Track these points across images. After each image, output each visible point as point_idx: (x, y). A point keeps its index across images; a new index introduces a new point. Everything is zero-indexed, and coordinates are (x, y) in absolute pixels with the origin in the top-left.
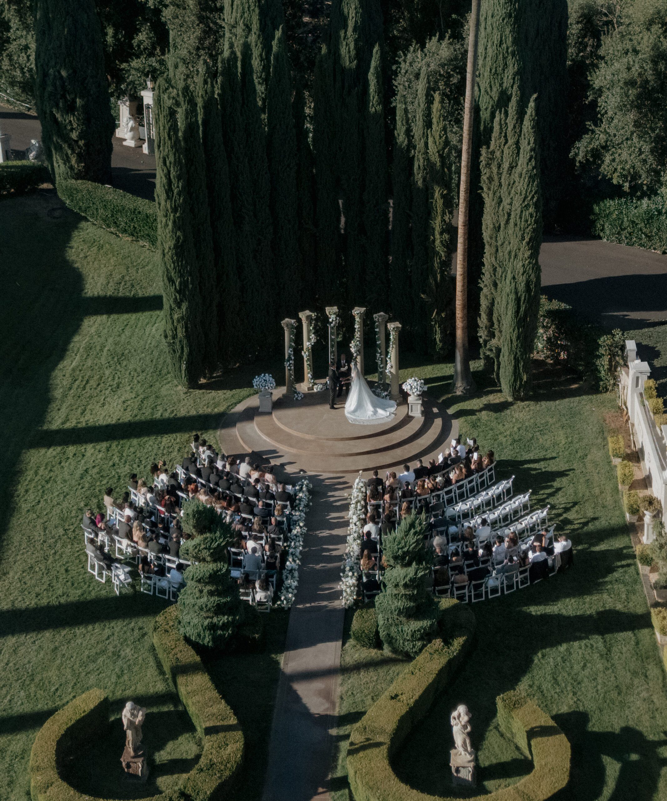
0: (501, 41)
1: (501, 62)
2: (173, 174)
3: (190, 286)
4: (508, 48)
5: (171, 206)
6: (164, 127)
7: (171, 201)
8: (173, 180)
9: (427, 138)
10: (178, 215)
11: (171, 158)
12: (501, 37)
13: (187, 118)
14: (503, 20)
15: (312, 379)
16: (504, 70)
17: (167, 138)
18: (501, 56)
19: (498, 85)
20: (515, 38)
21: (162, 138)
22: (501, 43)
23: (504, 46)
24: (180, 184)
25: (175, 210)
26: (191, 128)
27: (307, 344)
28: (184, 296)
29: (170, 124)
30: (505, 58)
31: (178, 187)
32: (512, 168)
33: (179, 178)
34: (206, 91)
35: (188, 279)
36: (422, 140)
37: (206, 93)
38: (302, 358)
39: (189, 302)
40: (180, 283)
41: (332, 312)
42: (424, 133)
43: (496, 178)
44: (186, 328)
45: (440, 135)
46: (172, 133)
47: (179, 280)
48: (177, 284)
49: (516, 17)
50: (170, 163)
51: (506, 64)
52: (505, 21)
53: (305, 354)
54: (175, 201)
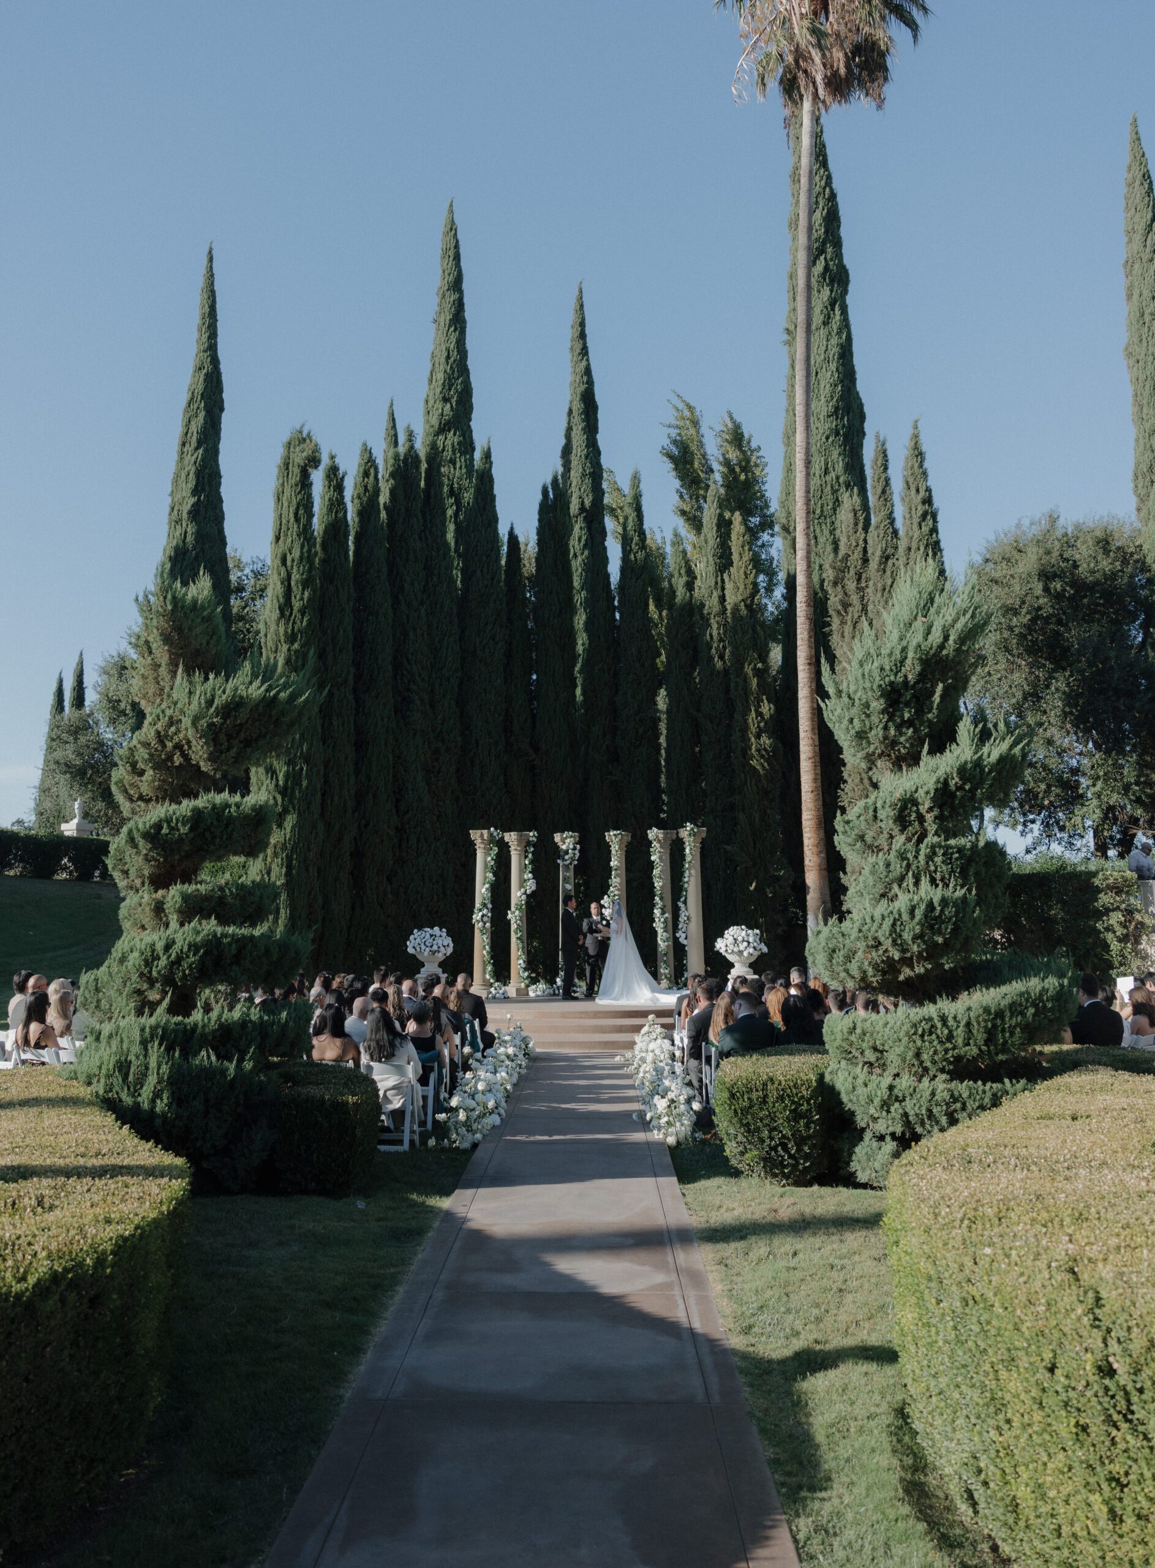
0: (826, 469)
1: (830, 497)
2: (295, 577)
3: (305, 783)
4: (838, 478)
5: (286, 632)
6: (290, 503)
7: (287, 623)
8: (294, 588)
9: (723, 589)
10: (296, 646)
11: (296, 553)
12: (827, 464)
13: (330, 510)
14: (827, 438)
15: (525, 969)
16: (835, 510)
17: (292, 519)
18: (829, 487)
19: (826, 532)
20: (847, 464)
21: (284, 521)
22: (826, 472)
23: (833, 474)
24: (306, 594)
25: (291, 638)
26: (336, 528)
27: (517, 895)
28: (291, 801)
29: (299, 497)
30: (835, 492)
31: (302, 599)
32: (887, 558)
33: (305, 584)
34: (366, 487)
35: (302, 769)
36: (715, 594)
37: (366, 489)
38: (509, 923)
39: (299, 815)
40: (287, 776)
41: (566, 841)
42: (716, 583)
43: (855, 599)
44: (289, 867)
45: (745, 573)
46: (301, 512)
47: (285, 769)
48: (281, 776)
49: (846, 436)
50: (293, 561)
51: (837, 500)
52: (830, 440)
53: (514, 916)
54: (294, 623)
